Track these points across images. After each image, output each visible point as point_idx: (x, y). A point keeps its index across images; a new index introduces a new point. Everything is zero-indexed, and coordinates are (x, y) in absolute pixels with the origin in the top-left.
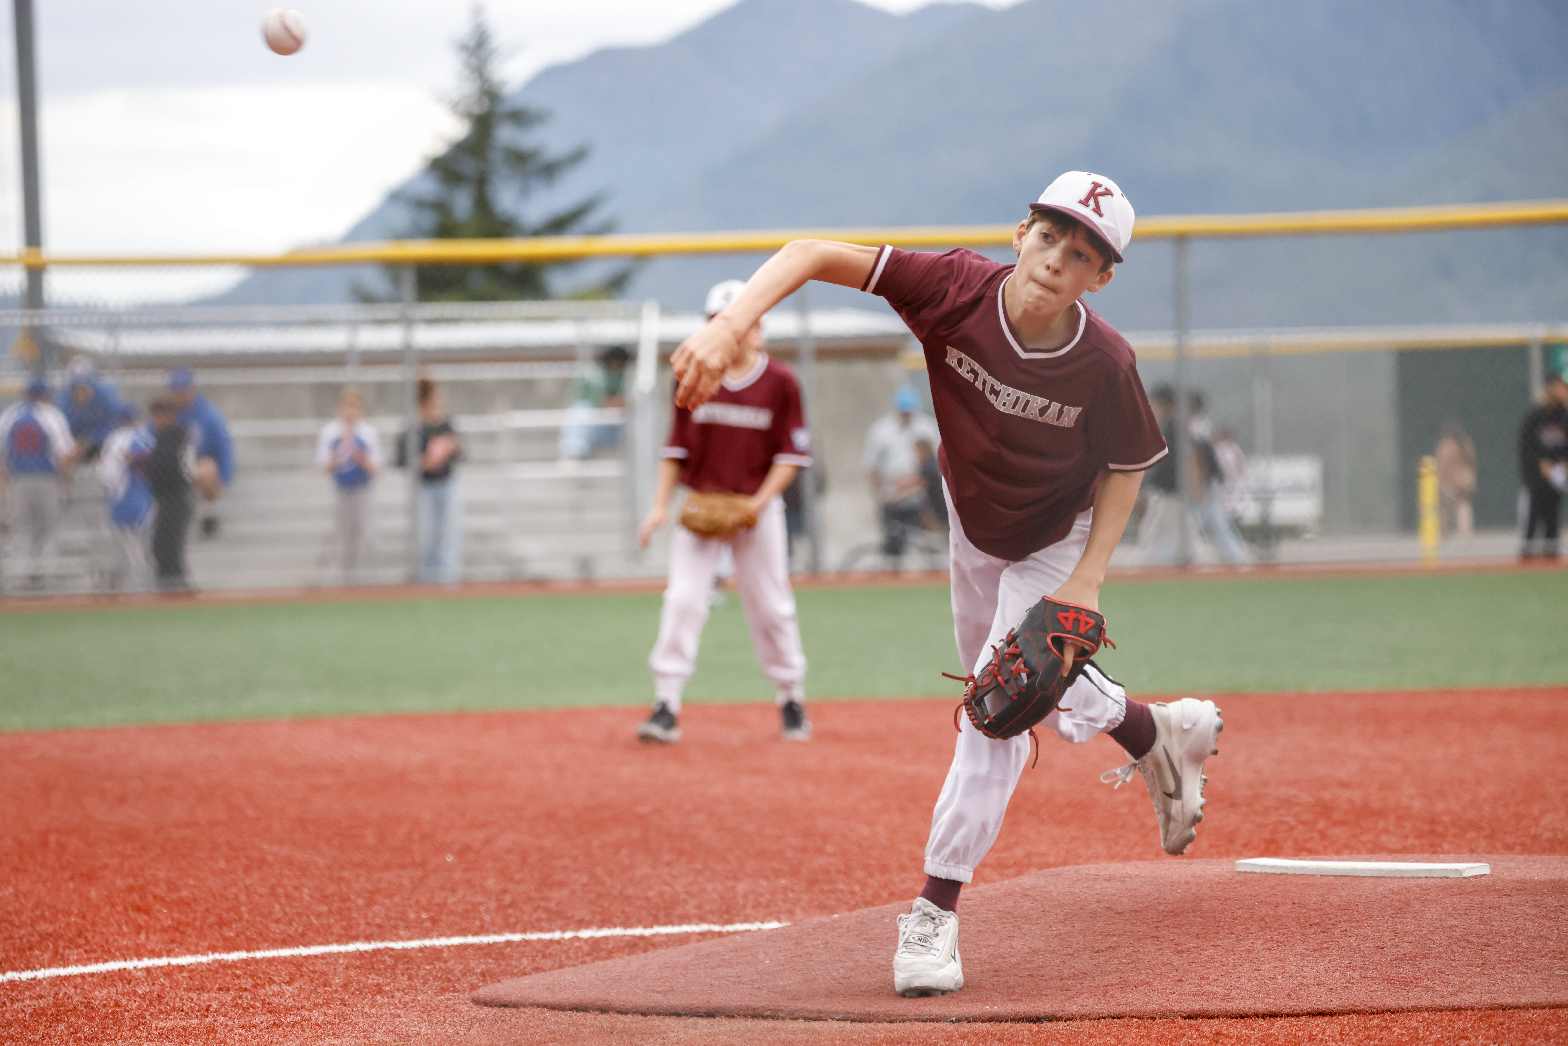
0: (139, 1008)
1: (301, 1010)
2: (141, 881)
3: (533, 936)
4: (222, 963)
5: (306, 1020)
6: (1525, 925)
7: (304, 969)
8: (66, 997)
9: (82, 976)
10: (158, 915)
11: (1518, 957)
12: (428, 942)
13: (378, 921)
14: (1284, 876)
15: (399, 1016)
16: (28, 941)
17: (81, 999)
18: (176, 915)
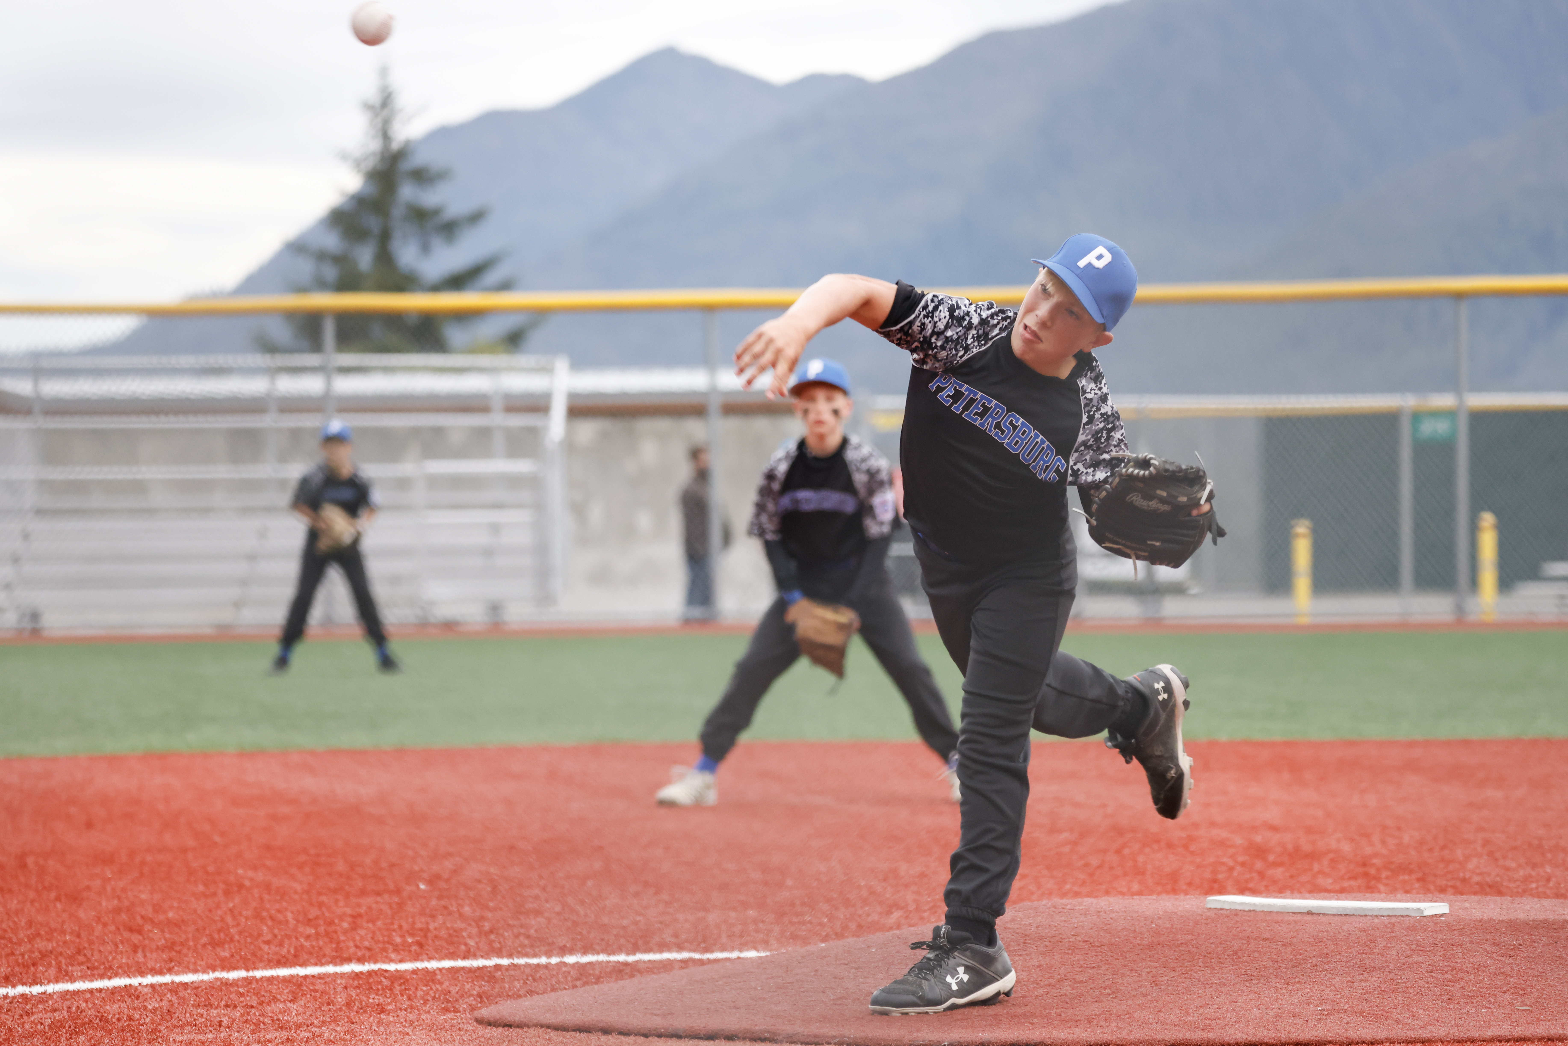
0: (153, 1022)
1: (311, 1027)
2: (126, 903)
3: (522, 961)
4: (224, 981)
5: (318, 1036)
6: (1486, 962)
7: (305, 988)
8: (79, 1011)
9: (91, 991)
10: (151, 935)
11: (1481, 992)
12: (420, 965)
13: (366, 944)
14: (1252, 914)
15: (408, 1034)
16: (30, 957)
17: (94, 1013)
18: (167, 936)
